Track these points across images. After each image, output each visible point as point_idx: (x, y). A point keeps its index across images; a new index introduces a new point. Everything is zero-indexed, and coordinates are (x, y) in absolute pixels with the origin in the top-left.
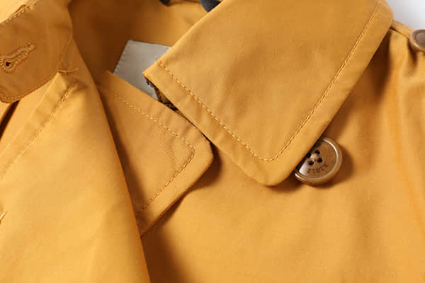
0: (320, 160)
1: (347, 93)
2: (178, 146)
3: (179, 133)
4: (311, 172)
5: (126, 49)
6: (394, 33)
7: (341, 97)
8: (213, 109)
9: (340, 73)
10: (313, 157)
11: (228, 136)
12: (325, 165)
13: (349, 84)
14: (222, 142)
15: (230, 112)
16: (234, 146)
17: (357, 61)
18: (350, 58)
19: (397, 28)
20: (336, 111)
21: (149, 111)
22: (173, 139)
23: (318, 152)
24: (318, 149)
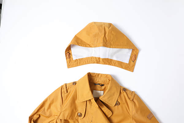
12: (118, 104)
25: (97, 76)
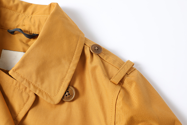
0: (69, 94)
1: (74, 71)
2: (24, 94)
3: (24, 90)
4: (67, 98)
5: (2, 53)
6: (85, 46)
7: (72, 73)
8: (33, 82)
9: (71, 65)
10: (67, 94)
11: (40, 91)
12: (71, 96)
13: (74, 68)
14: (39, 93)
15: (39, 83)
16: (42, 94)
17: (75, 60)
18: (73, 59)
19: (86, 44)
20: (71, 77)
21: (13, 83)
22: (22, 92)
23: (68, 92)
24: (68, 90)
25: (20, 8)
